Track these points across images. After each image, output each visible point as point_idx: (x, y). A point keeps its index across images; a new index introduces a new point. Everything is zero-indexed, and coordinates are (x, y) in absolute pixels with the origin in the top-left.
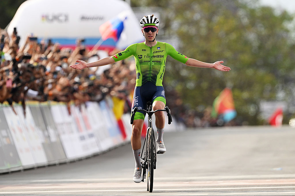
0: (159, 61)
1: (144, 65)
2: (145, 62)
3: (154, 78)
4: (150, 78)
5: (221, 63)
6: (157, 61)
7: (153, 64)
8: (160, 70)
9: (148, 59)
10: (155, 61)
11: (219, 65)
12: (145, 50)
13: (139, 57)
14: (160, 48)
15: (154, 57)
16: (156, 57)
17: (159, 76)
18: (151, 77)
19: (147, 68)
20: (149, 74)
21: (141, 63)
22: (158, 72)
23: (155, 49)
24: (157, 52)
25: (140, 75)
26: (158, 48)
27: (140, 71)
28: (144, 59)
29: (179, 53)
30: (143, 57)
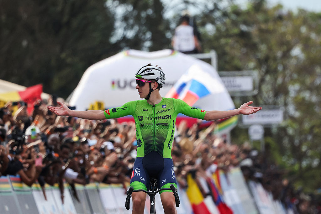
0: (166, 124)
1: (145, 130)
2: (146, 125)
3: (161, 147)
4: (156, 147)
5: (249, 105)
6: (163, 124)
7: (157, 127)
8: (167, 136)
9: (151, 122)
10: (159, 124)
11: (247, 108)
12: (146, 110)
13: (139, 119)
14: (166, 105)
15: (158, 119)
16: (161, 119)
17: (166, 144)
18: (157, 145)
19: (150, 133)
20: (153, 141)
21: (142, 126)
22: (165, 138)
23: (159, 108)
24: (162, 111)
25: (141, 142)
26: (163, 106)
27: (140, 137)
28: (145, 121)
29: (192, 108)
30: (144, 118)
